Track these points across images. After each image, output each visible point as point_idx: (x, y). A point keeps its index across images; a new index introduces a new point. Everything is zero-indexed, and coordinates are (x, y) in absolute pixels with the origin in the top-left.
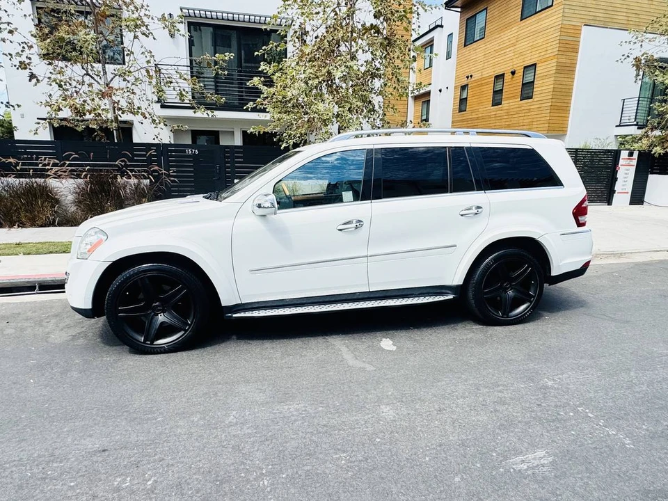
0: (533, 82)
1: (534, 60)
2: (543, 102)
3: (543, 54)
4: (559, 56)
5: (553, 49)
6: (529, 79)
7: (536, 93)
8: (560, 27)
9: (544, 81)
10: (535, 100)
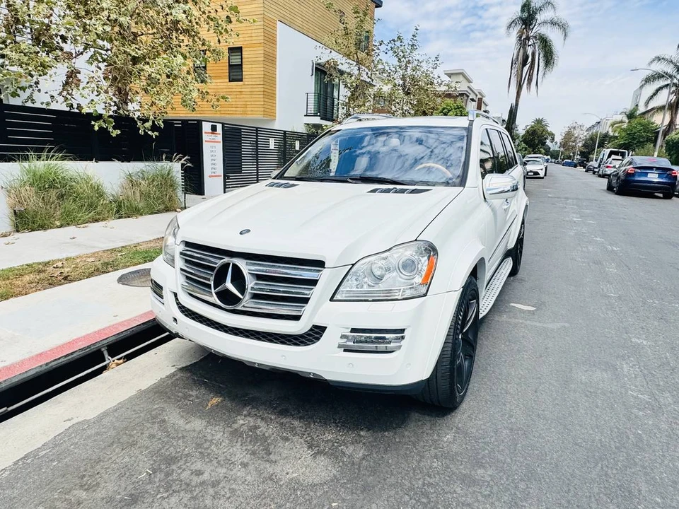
0: (241, 65)
1: (239, 43)
2: (255, 86)
3: (247, 39)
4: (265, 45)
5: (258, 36)
6: (236, 61)
7: (247, 77)
8: (262, 16)
9: (254, 66)
10: (246, 83)
